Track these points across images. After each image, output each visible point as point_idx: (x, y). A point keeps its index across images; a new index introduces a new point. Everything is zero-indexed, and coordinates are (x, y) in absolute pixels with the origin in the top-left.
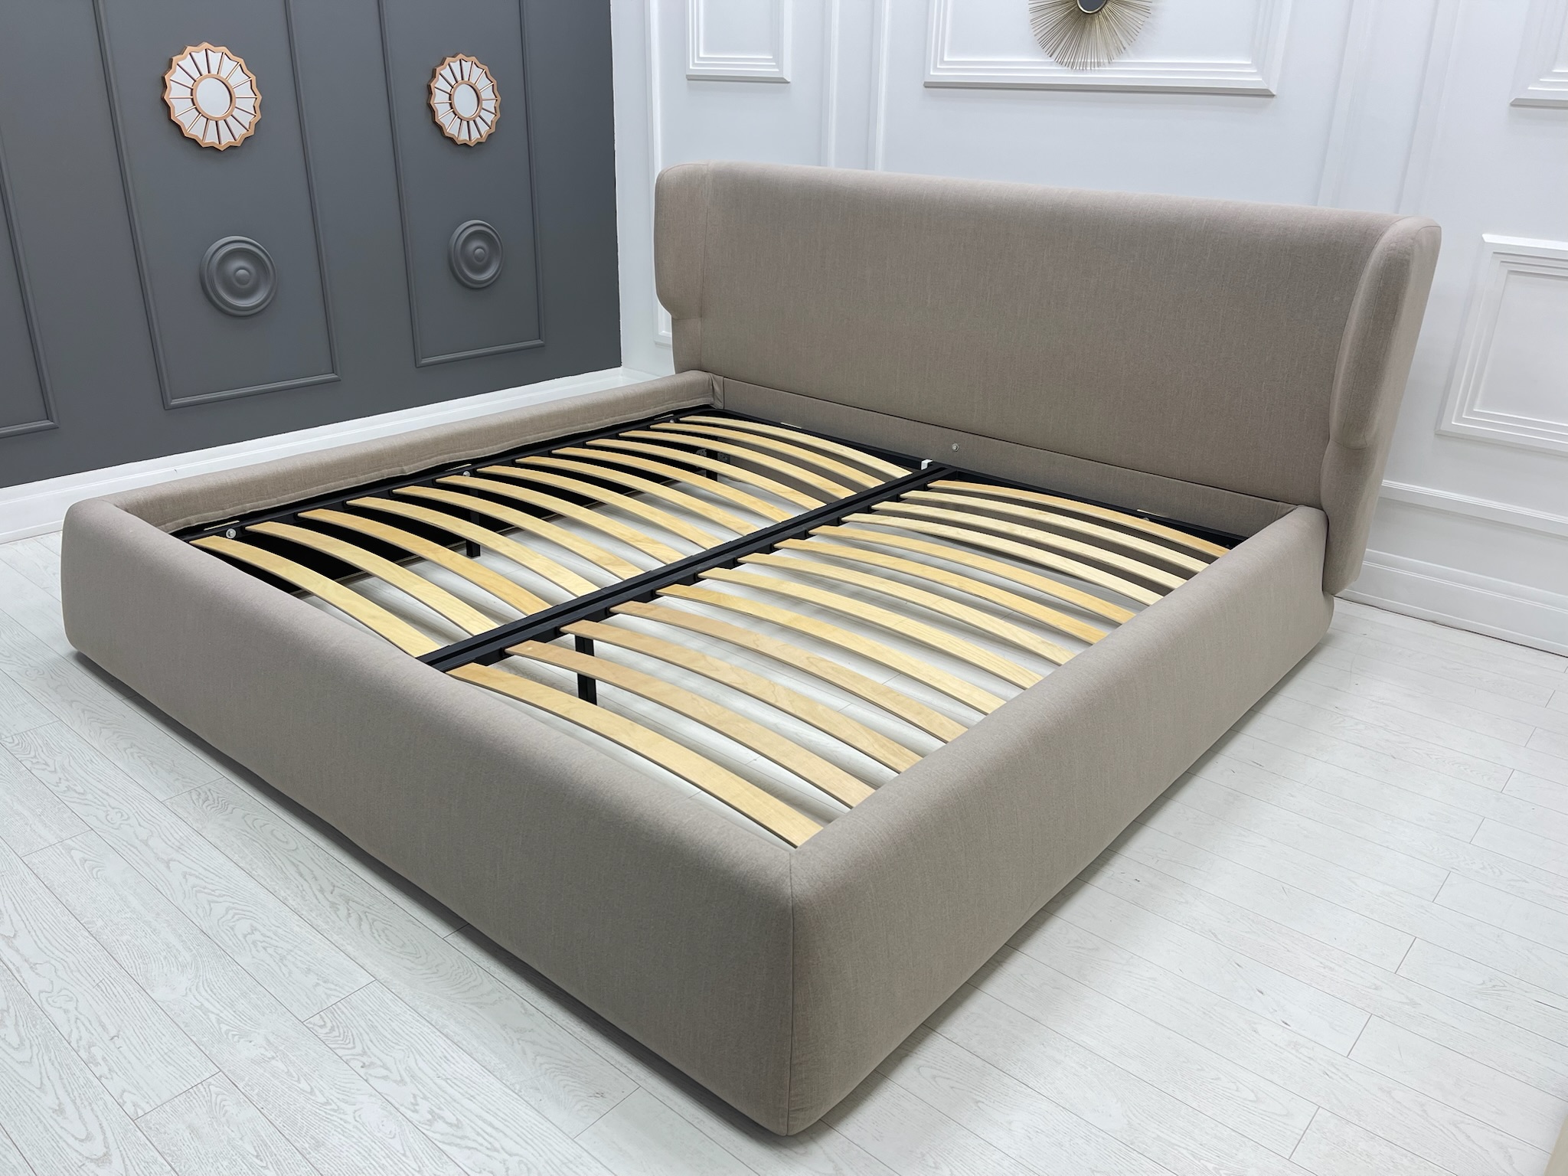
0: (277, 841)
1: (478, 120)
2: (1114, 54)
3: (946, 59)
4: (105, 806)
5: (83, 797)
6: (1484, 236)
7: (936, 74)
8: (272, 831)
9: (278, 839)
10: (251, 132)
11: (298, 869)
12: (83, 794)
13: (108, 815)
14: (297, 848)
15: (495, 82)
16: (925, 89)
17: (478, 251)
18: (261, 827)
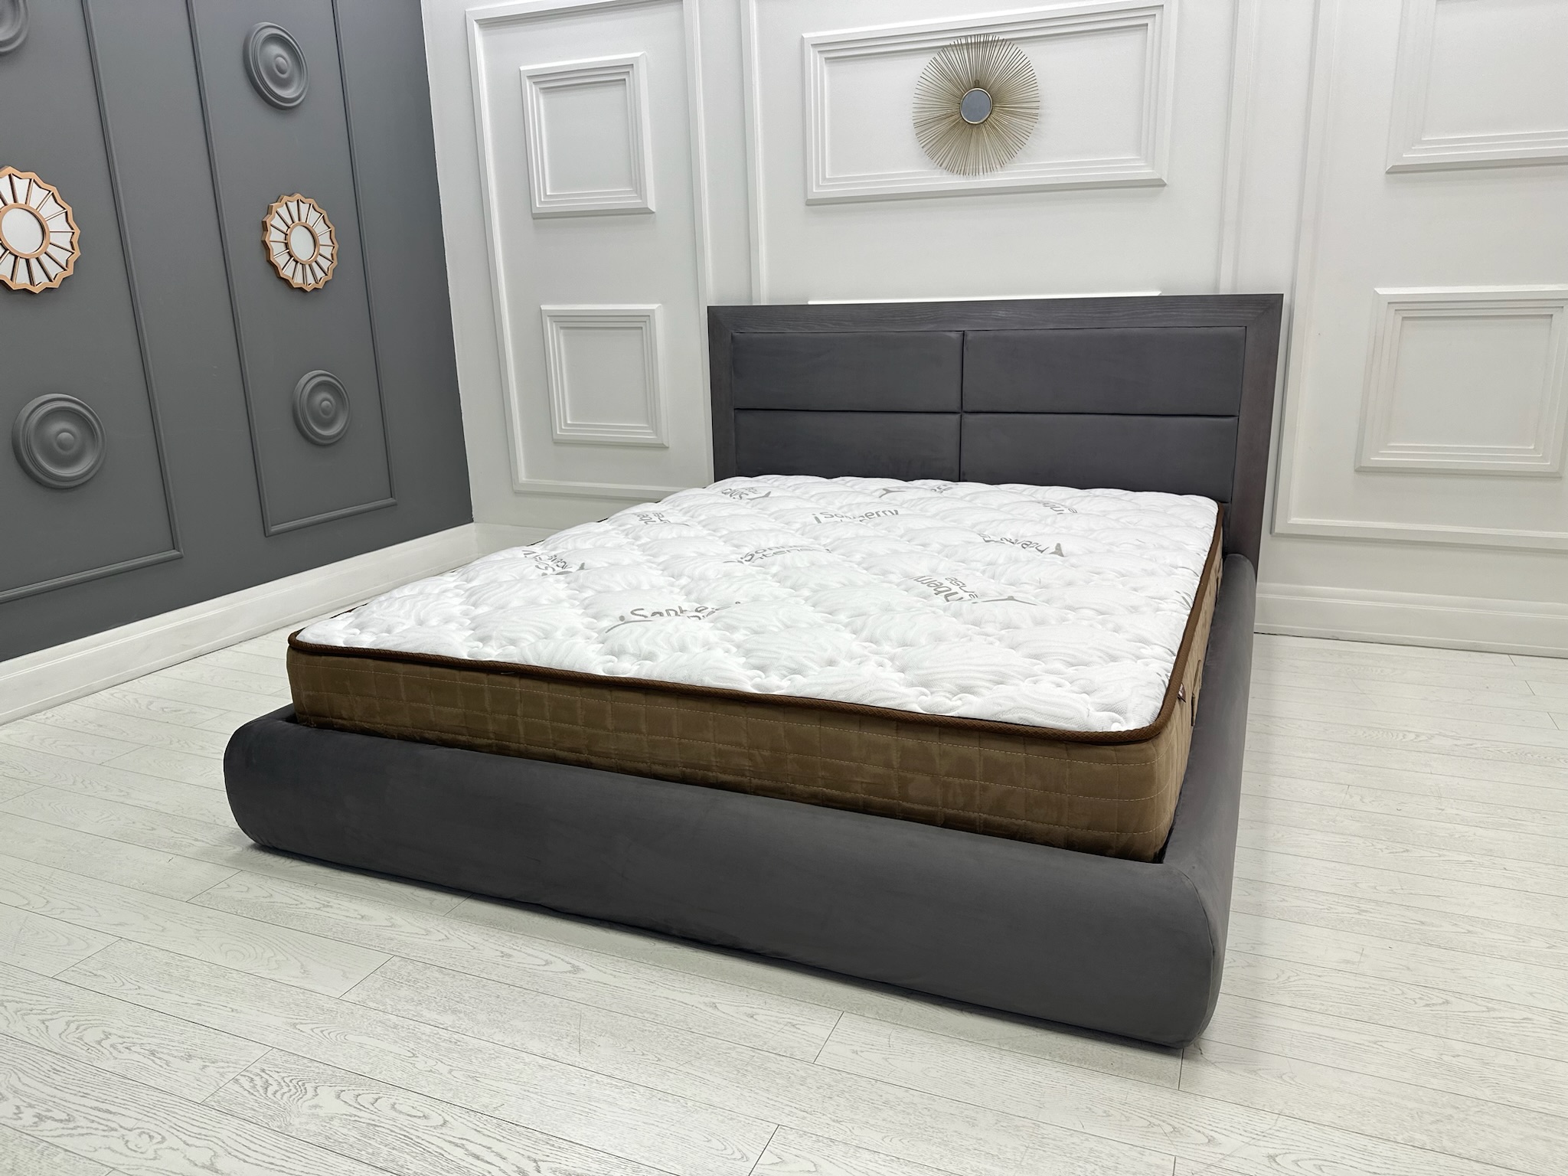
0: (409, 1118)
1: (314, 265)
2: (1006, 159)
3: (828, 177)
4: (116, 1130)
5: (71, 1125)
6: (1378, 290)
7: (816, 191)
8: (393, 1106)
9: (408, 1115)
10: (70, 272)
11: (467, 1150)
12: (69, 1121)
13: (127, 1141)
14: (445, 1122)
15: (332, 228)
16: (807, 206)
17: (325, 403)
18: (373, 1104)
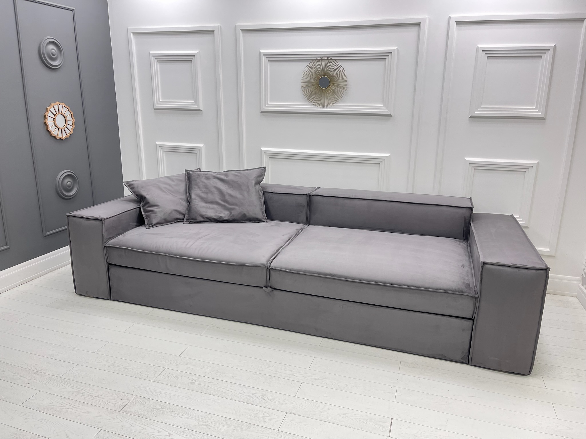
1: (66, 129)
2: (335, 102)
3: (269, 103)
6: (465, 158)
7: (265, 108)
15: (72, 113)
16: (261, 113)
17: (69, 183)
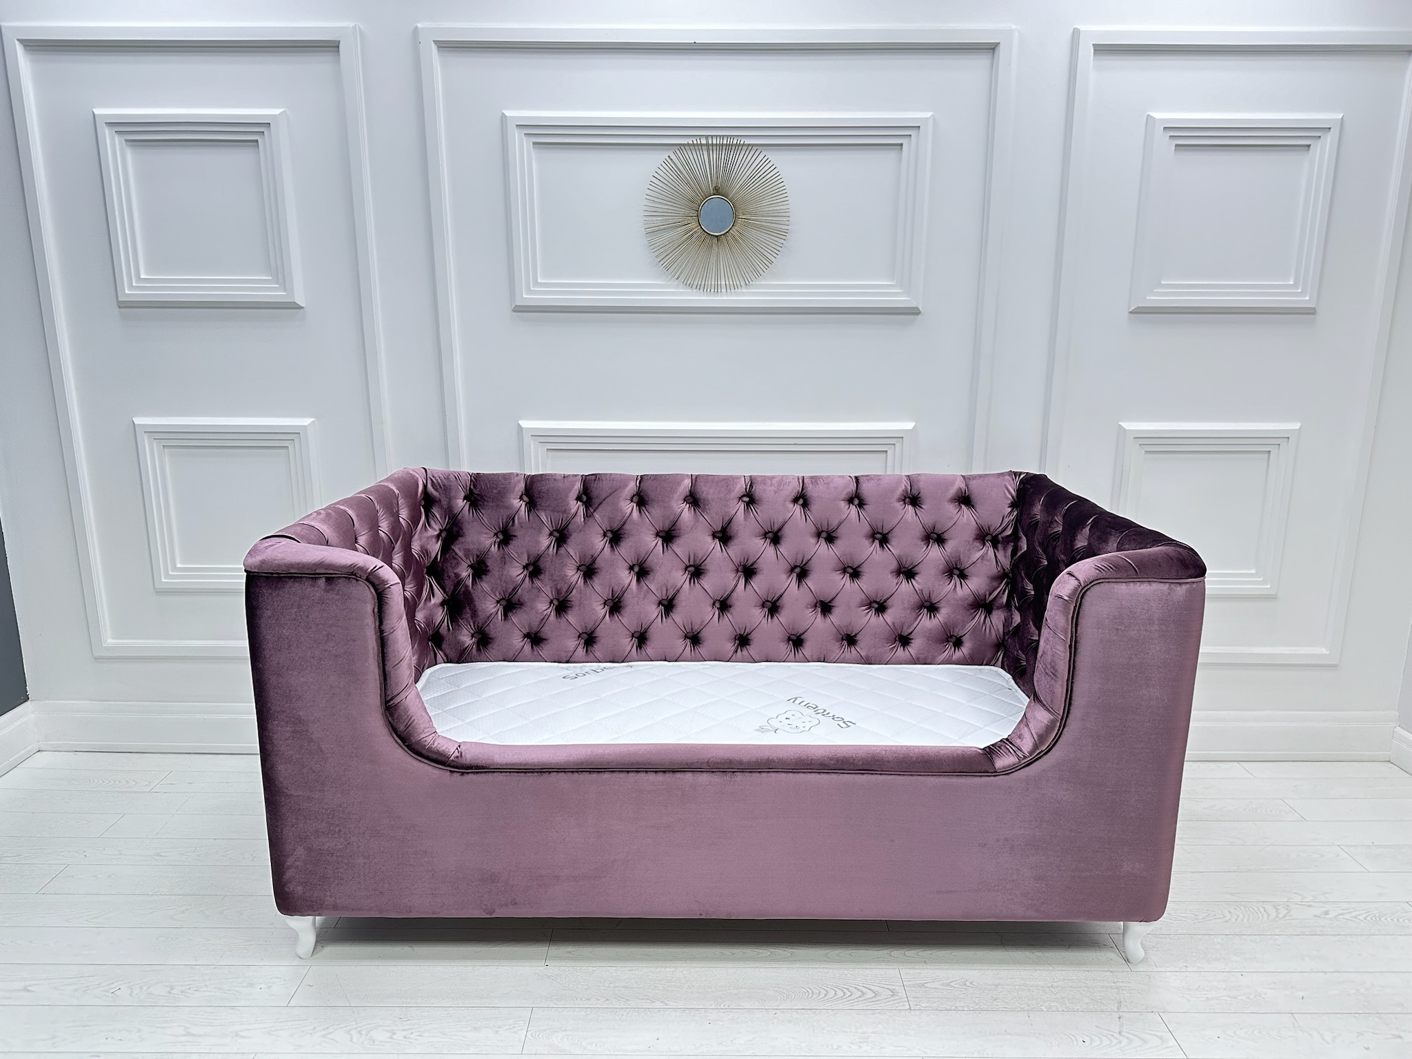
2: (754, 279)
3: (539, 281)
6: (1124, 424)
7: (528, 296)
16: (514, 313)
